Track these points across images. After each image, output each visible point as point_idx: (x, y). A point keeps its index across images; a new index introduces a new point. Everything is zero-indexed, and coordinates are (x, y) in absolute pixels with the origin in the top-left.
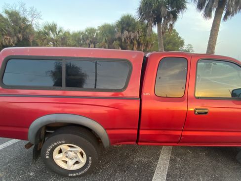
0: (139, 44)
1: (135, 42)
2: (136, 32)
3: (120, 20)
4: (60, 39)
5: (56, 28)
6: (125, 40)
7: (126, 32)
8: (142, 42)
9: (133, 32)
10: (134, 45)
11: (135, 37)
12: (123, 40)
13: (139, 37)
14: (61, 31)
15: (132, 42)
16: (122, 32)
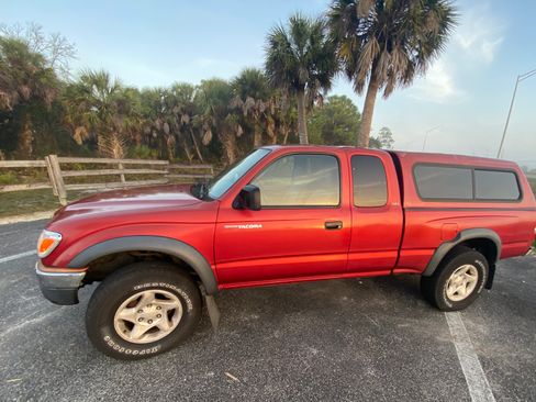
0: (278, 123)
1: (270, 119)
2: (270, 101)
3: (239, 77)
4: (115, 104)
5: (107, 81)
6: (249, 113)
7: (250, 101)
8: (282, 119)
9: (265, 101)
10: (267, 125)
11: (270, 109)
12: (245, 114)
13: (276, 110)
14: (117, 87)
15: (263, 118)
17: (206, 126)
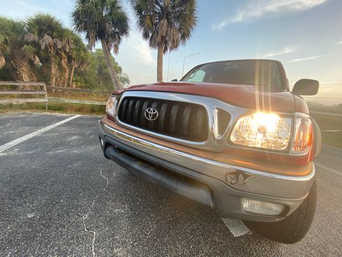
0: (70, 59)
1: (63, 54)
2: (64, 42)
6: (46, 47)
8: (74, 56)
10: (61, 59)
11: (64, 48)
12: (43, 47)
16: (41, 36)
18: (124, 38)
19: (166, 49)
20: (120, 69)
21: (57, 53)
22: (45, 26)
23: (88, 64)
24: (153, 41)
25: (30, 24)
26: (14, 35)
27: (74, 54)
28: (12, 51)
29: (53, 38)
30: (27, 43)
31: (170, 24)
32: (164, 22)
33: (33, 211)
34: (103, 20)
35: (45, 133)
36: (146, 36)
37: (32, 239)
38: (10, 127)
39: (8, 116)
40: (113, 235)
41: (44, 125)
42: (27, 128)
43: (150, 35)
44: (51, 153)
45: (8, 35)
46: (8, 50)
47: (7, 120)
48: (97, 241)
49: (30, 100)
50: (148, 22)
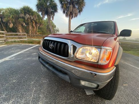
0: (36, 23)
1: (34, 21)
2: (34, 16)
8: (37, 22)
9: (33, 16)
10: (33, 23)
11: (34, 19)
12: (26, 19)
13: (36, 19)
16: (25, 14)
17: (10, 22)
18: (56, 14)
19: (72, 17)
20: (55, 26)
21: (31, 21)
22: (26, 10)
23: (43, 25)
24: (67, 14)
25: (21, 10)
26: (15, 15)
27: (37, 21)
28: (15, 21)
29: (30, 15)
30: (20, 18)
31: (74, 7)
32: (71, 6)
33: (15, 79)
34: (47, 7)
35: (25, 52)
36: (64, 12)
37: (13, 89)
38: (13, 49)
39: (13, 45)
40: (41, 90)
41: (25, 49)
42: (19, 50)
43: (66, 12)
44: (25, 59)
45: (14, 15)
46: (14, 20)
47: (13, 47)
48: (35, 91)
49: (21, 39)
50: (65, 6)
